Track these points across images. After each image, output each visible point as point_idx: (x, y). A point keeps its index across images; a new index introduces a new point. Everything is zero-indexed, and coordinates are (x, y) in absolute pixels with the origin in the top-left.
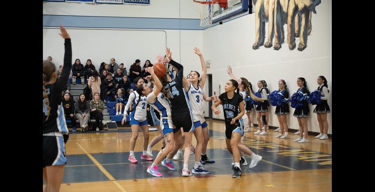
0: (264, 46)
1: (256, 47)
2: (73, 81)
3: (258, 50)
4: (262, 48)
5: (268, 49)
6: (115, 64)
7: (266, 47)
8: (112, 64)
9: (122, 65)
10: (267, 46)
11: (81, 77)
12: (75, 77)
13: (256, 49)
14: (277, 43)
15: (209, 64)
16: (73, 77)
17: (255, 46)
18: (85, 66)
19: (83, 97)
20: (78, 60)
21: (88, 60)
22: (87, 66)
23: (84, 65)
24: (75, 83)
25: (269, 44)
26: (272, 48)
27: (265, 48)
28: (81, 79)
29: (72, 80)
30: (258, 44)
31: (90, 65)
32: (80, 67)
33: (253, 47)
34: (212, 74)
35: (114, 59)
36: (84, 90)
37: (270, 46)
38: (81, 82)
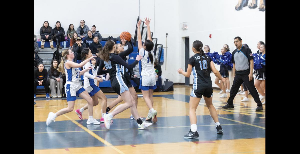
0: (248, 6)
1: (239, 8)
2: (42, 44)
3: (241, 11)
4: (246, 9)
5: (252, 10)
6: (85, 26)
7: (250, 7)
8: (81, 26)
9: (94, 27)
10: (252, 7)
11: (50, 40)
12: (44, 40)
13: (239, 10)
14: (262, 4)
15: (186, 26)
16: (42, 40)
17: (238, 6)
18: (54, 29)
19: (55, 63)
20: (46, 22)
21: (57, 22)
22: (56, 28)
23: (53, 27)
24: (43, 47)
25: (253, 5)
26: (257, 9)
27: (249, 9)
28: (50, 42)
29: (40, 43)
30: (241, 5)
31: (59, 28)
32: (49, 30)
33: (236, 8)
34: (189, 37)
35: (84, 21)
36: (54, 54)
37: (255, 7)
38: (50, 45)
